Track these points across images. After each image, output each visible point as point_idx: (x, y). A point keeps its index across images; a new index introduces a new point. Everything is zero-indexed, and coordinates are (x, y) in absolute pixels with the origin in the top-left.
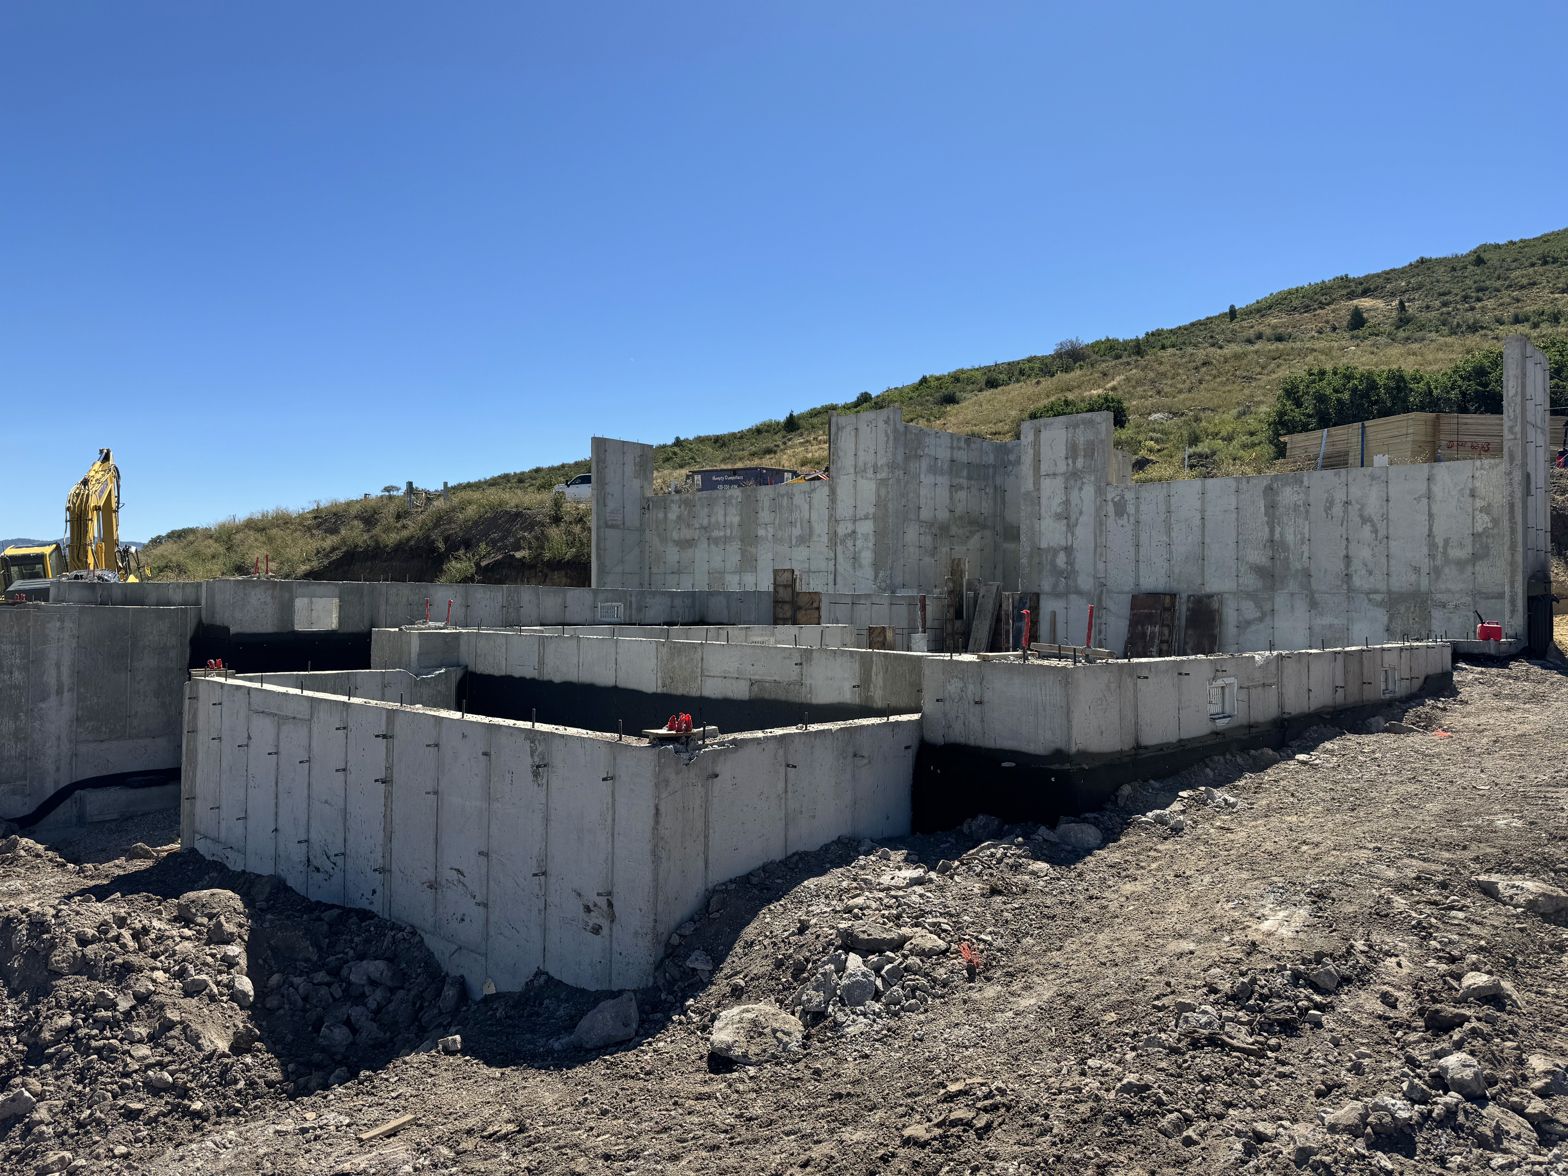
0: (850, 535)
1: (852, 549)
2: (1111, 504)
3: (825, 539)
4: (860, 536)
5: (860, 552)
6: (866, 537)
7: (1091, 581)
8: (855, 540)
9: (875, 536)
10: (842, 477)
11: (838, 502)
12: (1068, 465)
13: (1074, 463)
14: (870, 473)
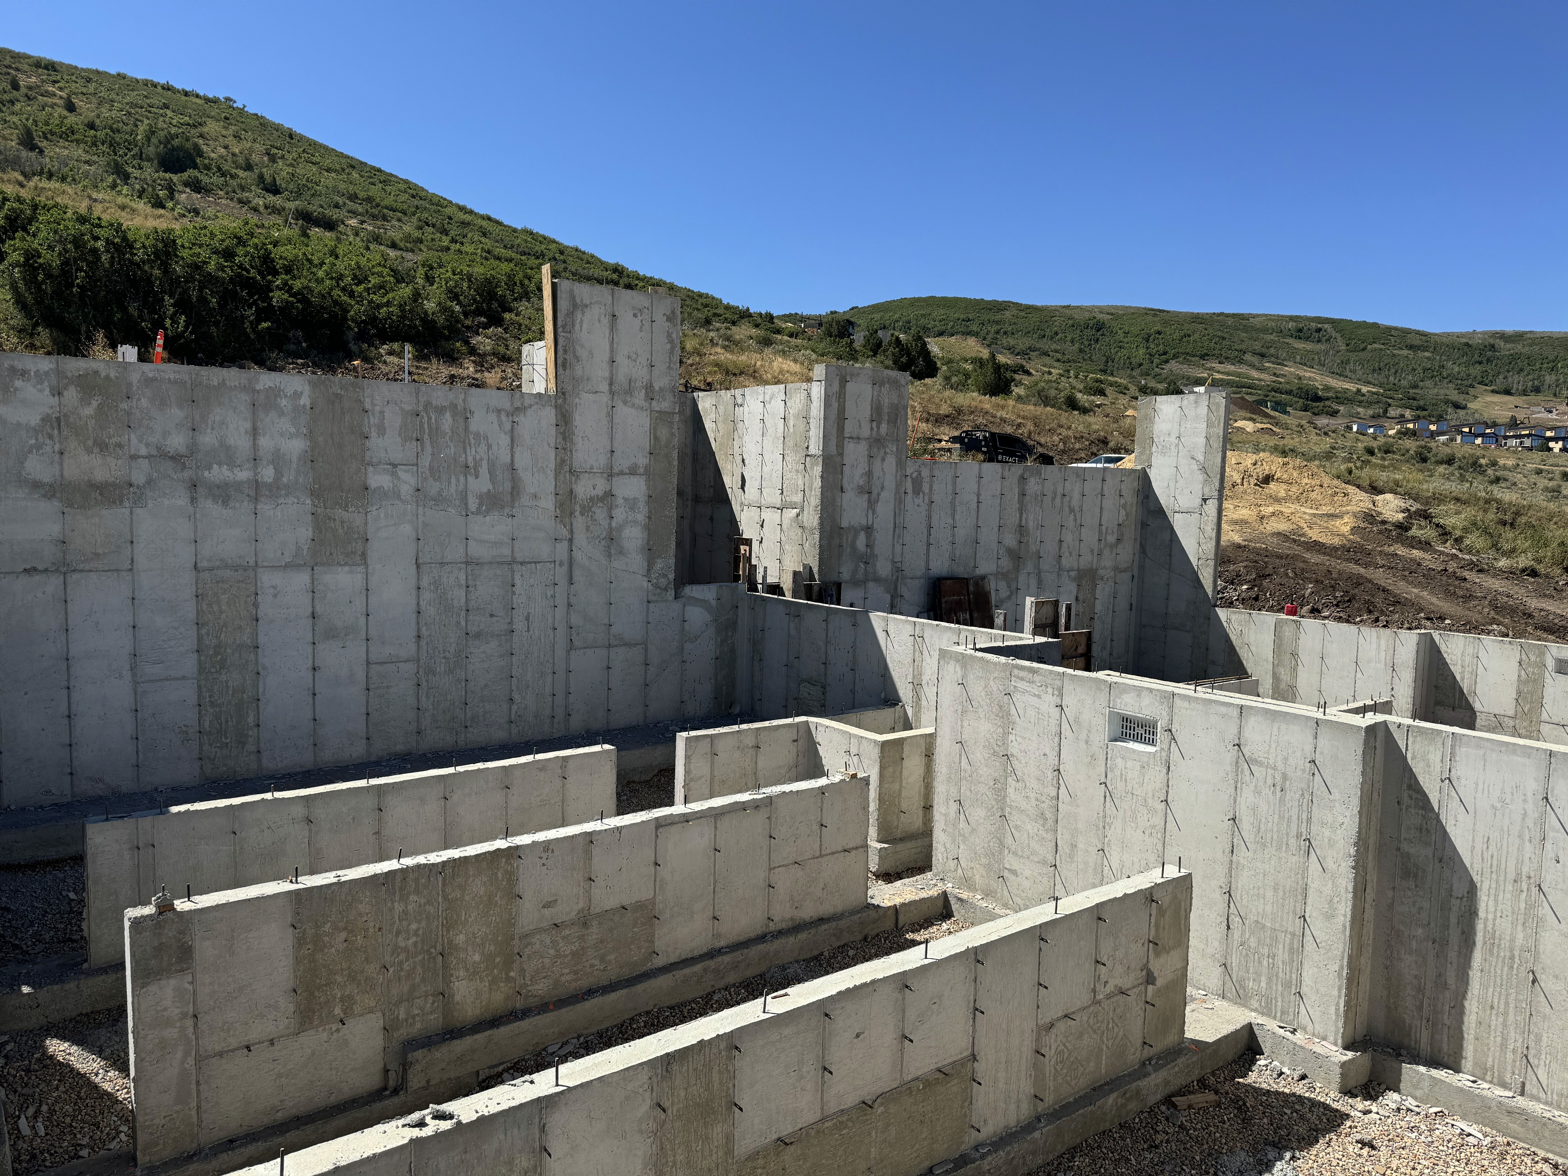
0: (601, 499)
1: (605, 523)
2: (909, 479)
3: (548, 503)
4: (620, 501)
5: (620, 528)
6: (632, 504)
7: (889, 565)
8: (610, 509)
9: (648, 503)
10: (585, 396)
11: (578, 440)
12: (872, 429)
13: (878, 428)
14: (639, 398)
